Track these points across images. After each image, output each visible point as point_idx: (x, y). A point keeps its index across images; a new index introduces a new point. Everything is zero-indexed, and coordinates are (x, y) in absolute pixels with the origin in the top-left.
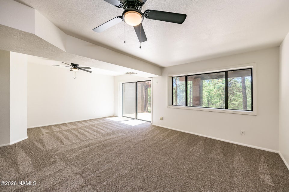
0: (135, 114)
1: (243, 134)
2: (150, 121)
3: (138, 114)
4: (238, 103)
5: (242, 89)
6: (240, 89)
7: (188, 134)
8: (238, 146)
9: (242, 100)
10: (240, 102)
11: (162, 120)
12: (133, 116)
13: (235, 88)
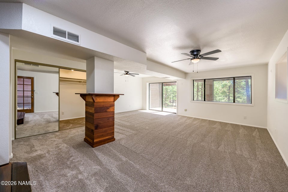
0: (161, 108)
1: (245, 118)
2: (176, 112)
3: (163, 108)
4: (242, 100)
5: (245, 87)
6: (244, 88)
7: (207, 120)
8: (242, 126)
9: (246, 97)
10: (244, 99)
11: (186, 111)
12: (160, 109)
13: (239, 87)
